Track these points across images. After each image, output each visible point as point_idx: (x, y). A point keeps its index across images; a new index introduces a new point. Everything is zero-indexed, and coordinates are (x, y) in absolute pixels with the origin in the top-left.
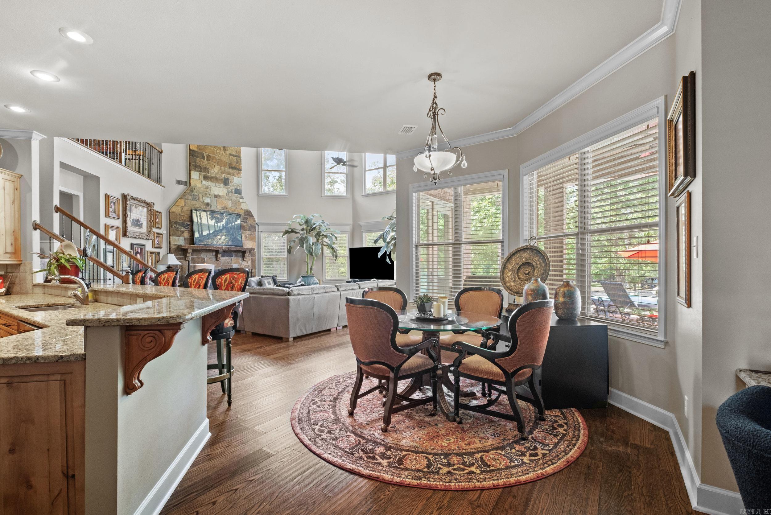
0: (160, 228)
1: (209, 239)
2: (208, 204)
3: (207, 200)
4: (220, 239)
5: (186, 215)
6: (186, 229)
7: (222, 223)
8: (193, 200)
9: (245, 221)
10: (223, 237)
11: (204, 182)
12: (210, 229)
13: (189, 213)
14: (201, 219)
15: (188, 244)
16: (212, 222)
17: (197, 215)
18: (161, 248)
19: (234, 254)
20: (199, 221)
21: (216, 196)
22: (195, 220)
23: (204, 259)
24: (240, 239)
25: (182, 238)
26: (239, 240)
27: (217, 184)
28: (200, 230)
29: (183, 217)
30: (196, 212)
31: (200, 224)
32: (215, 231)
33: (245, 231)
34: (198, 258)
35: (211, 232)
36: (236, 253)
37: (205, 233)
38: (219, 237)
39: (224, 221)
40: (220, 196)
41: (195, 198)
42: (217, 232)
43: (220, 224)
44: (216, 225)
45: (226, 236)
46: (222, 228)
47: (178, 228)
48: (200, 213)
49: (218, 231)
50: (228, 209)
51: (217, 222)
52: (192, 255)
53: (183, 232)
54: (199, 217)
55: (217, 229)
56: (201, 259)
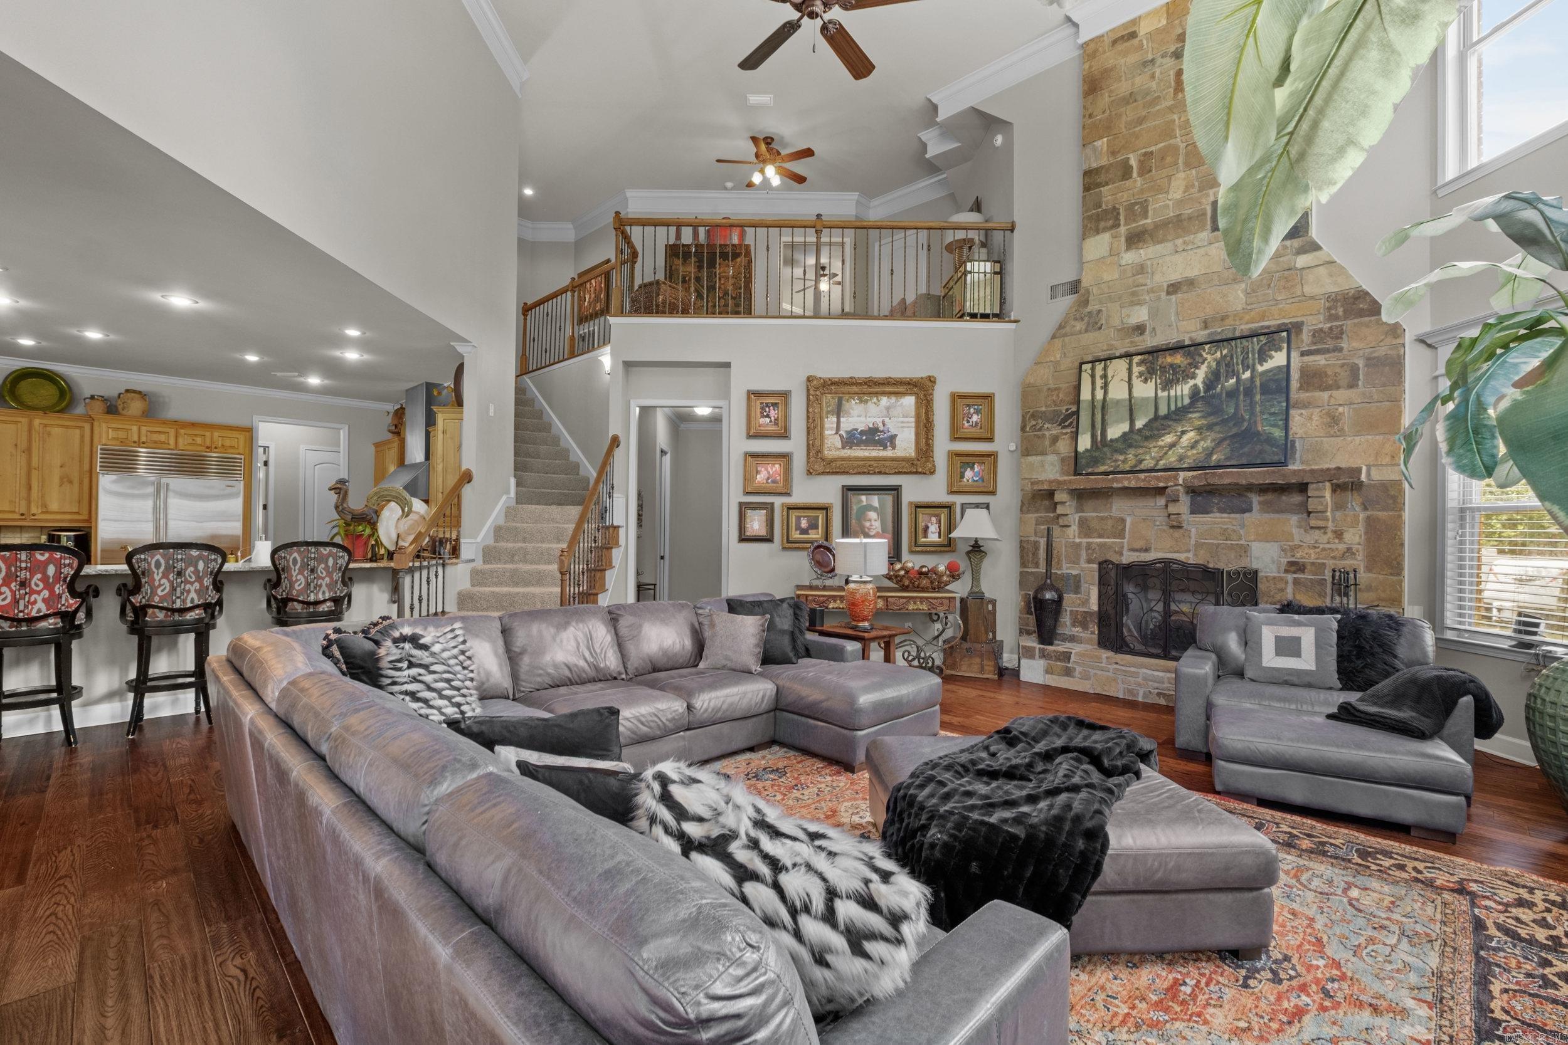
0: (990, 439)
1: (1122, 452)
2: (1140, 329)
3: (1140, 315)
4: (1172, 446)
5: (1064, 386)
6: (1064, 427)
7: (1192, 382)
8: (1086, 331)
9: (1330, 344)
10: (1191, 435)
11: (1130, 257)
12: (1136, 415)
13: (1073, 379)
14: (1105, 387)
15: (1069, 475)
16: (1145, 390)
17: (1093, 376)
18: (993, 493)
19: (1255, 499)
20: (1100, 395)
21: (1174, 288)
22: (1085, 395)
23: (1123, 521)
24: (1278, 433)
25: (1051, 458)
26: (1269, 440)
27: (1179, 241)
28: (1099, 426)
29: (1055, 393)
30: (1093, 369)
31: (1099, 406)
32: (1157, 417)
33: (1325, 395)
34: (1102, 518)
35: (1139, 424)
36: (1269, 497)
37: (1115, 432)
38: (1169, 439)
39: (1201, 373)
40: (1191, 283)
41: (1094, 323)
42: (1160, 423)
43: (1183, 390)
44: (1163, 394)
45: (1199, 430)
46: (1187, 401)
47: (1040, 430)
48: (1105, 369)
49: (1166, 417)
50: (1230, 321)
51: (1167, 385)
52: (1080, 509)
53: (1055, 440)
54: (1099, 382)
55: (1163, 411)
56: (1110, 522)
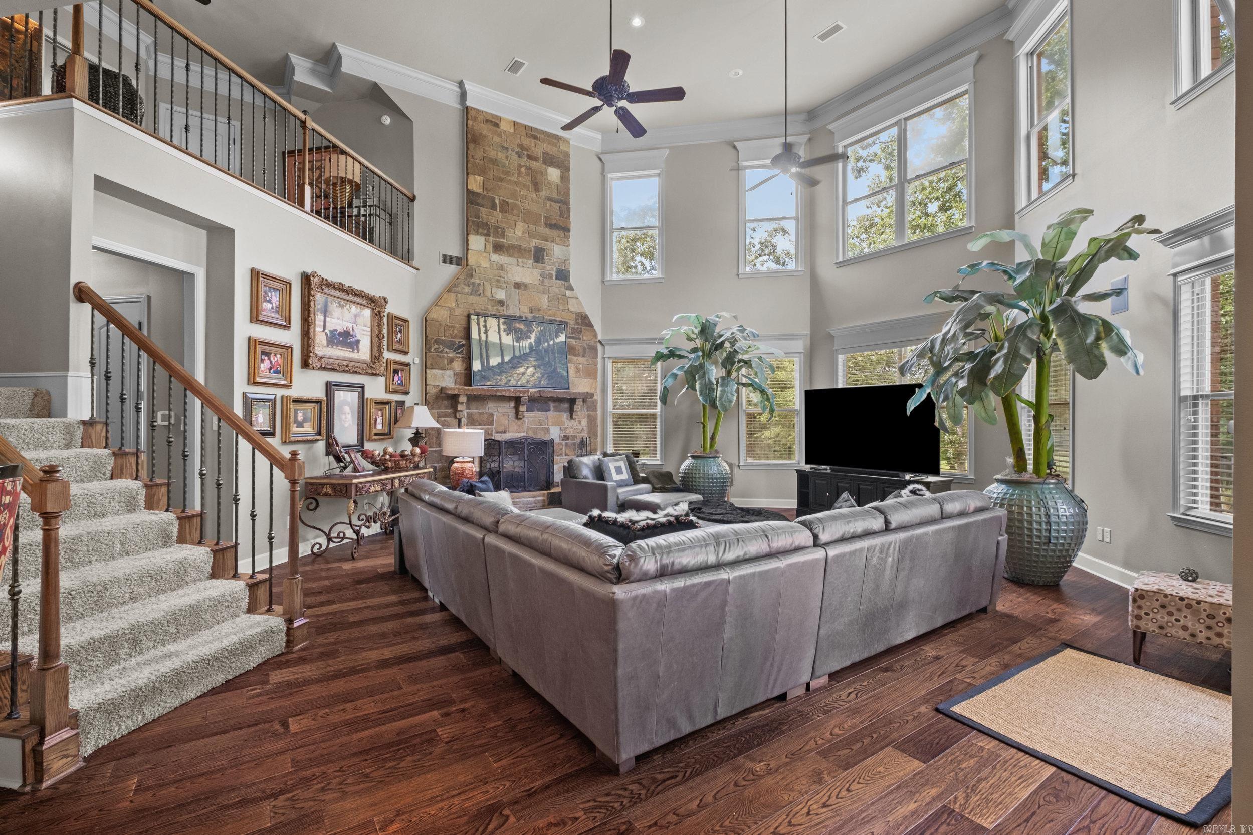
0: (406, 353)
1: (500, 374)
2: (501, 303)
3: (501, 295)
4: (523, 374)
5: (458, 326)
6: (458, 353)
7: (529, 341)
8: (471, 294)
9: (577, 335)
10: (531, 370)
11: (495, 258)
12: (505, 353)
13: (463, 322)
14: (486, 332)
15: (460, 385)
16: (508, 340)
17: (478, 324)
18: (407, 393)
19: (552, 405)
20: (483, 337)
21: (518, 285)
22: (474, 334)
23: (492, 415)
24: (565, 374)
25: (449, 372)
26: (562, 377)
27: (520, 260)
28: (484, 356)
29: (451, 329)
30: (478, 319)
31: (484, 343)
32: (514, 357)
33: (575, 358)
34: (481, 413)
35: (507, 359)
36: (557, 404)
37: (494, 361)
38: (521, 370)
39: (533, 336)
40: (526, 285)
41: (476, 291)
42: (517, 361)
43: (525, 344)
44: (516, 344)
45: (535, 367)
46: (528, 351)
47: (441, 352)
48: (485, 321)
49: (520, 357)
50: (541, 312)
51: (519, 339)
52: (468, 408)
53: (451, 361)
54: (483, 330)
55: (517, 354)
56: (486, 416)
